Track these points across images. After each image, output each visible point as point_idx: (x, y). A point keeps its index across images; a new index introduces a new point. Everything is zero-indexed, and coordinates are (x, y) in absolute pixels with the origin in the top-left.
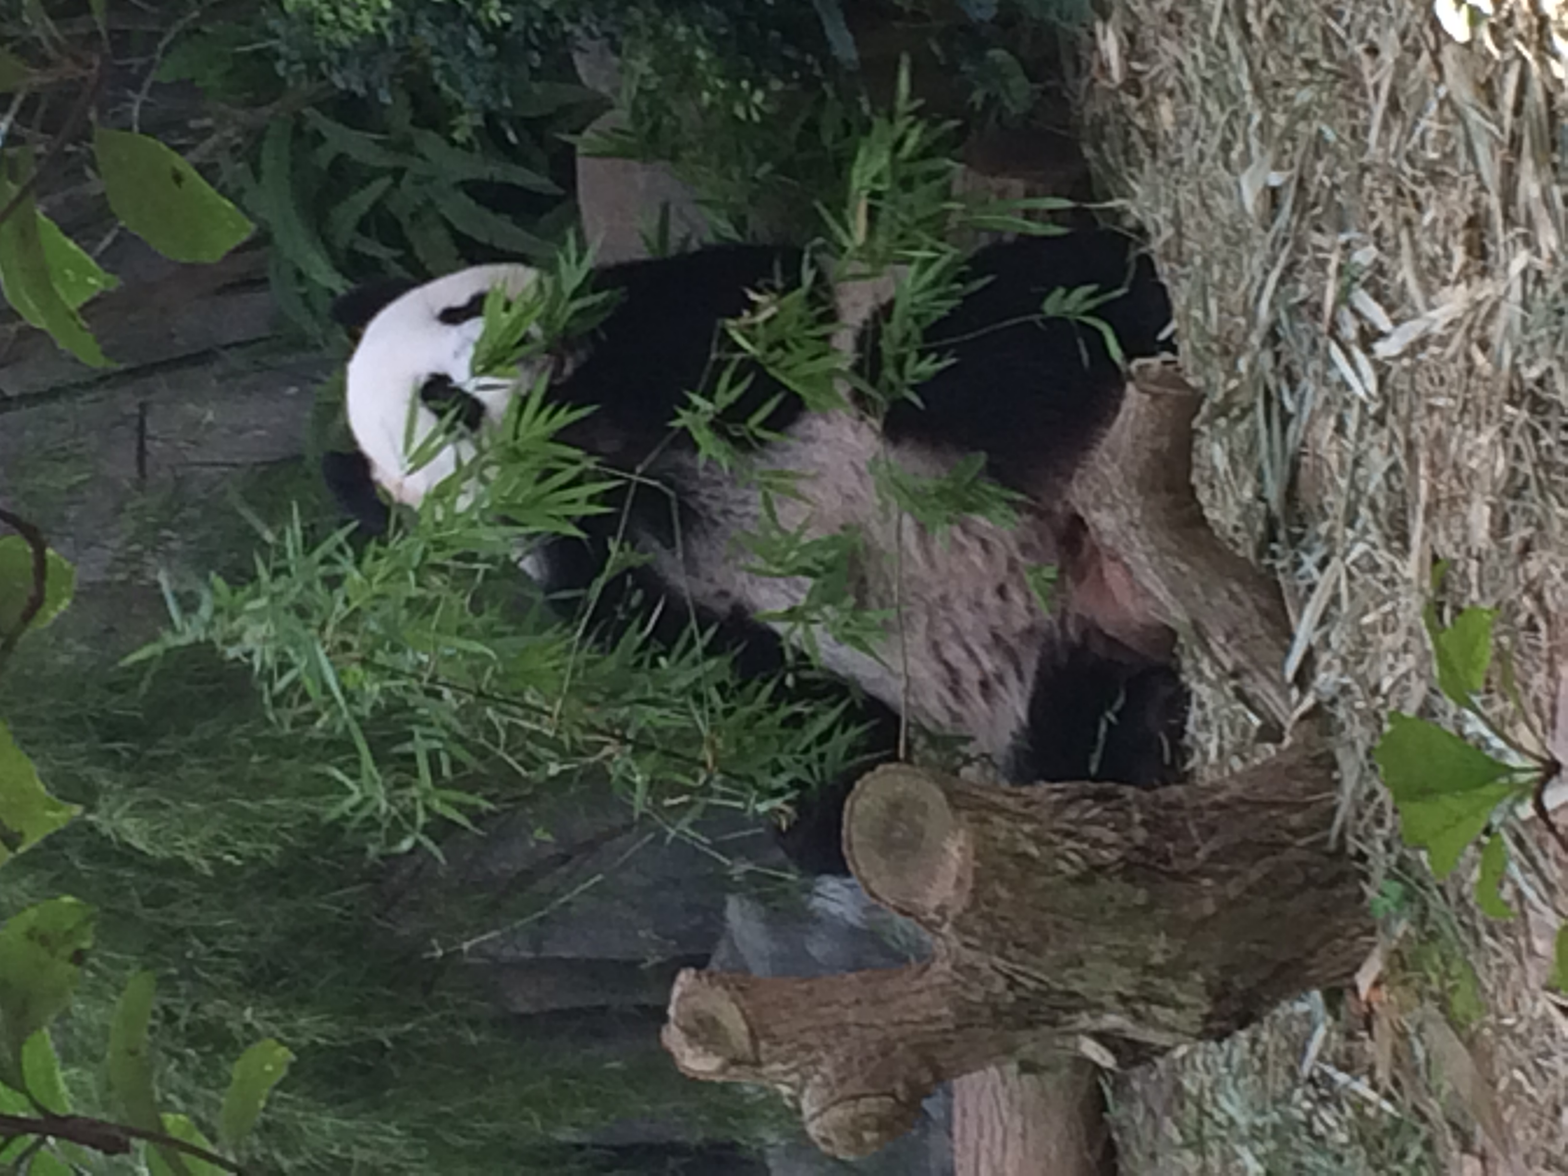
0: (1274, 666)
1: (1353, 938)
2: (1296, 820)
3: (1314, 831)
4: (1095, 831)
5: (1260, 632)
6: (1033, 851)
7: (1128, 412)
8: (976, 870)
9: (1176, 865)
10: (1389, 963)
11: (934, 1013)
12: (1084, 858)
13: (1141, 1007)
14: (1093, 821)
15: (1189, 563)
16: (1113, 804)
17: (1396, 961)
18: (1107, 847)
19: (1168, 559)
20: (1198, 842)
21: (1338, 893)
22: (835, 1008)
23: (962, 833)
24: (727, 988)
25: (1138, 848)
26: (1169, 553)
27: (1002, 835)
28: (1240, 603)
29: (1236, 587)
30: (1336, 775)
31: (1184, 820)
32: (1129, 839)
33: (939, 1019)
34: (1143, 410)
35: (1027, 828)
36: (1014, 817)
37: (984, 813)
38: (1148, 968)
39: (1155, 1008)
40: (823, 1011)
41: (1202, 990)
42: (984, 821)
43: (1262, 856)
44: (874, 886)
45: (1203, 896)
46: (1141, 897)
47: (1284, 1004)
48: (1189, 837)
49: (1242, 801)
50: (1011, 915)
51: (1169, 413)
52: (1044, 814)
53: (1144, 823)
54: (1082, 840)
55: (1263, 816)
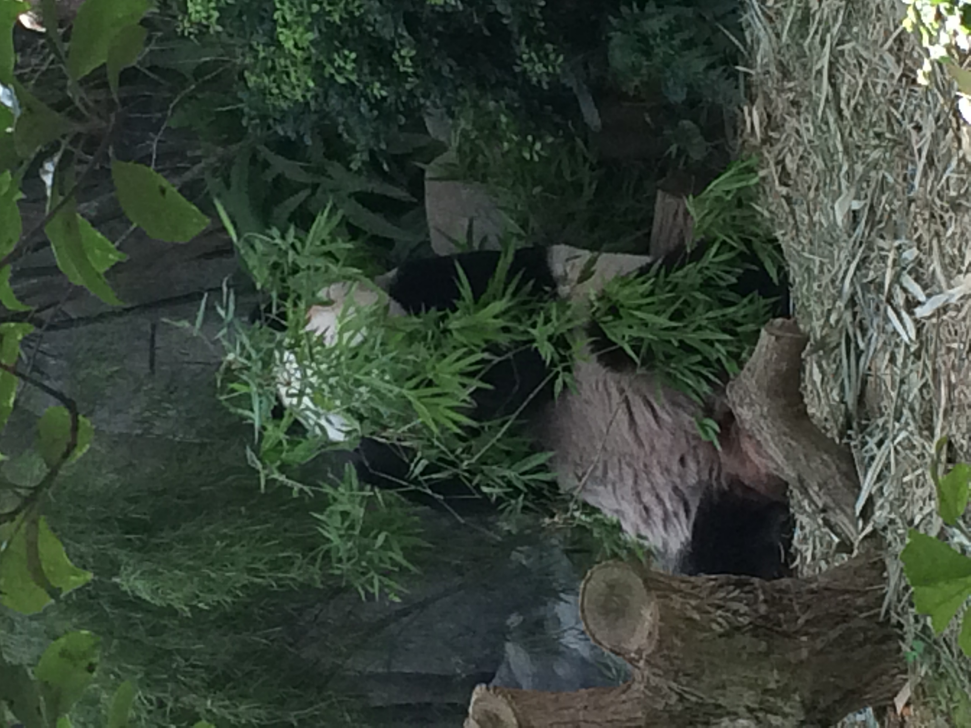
0: (848, 505)
1: (894, 676)
2: (860, 601)
3: (871, 608)
4: (735, 606)
5: (840, 484)
6: (697, 617)
7: (762, 347)
8: (660, 629)
9: (785, 627)
10: (915, 692)
11: (632, 716)
12: (729, 623)
13: (761, 715)
14: (733, 599)
15: (797, 441)
16: (747, 588)
17: (920, 690)
18: (741, 615)
19: (784, 438)
20: (798, 614)
21: (884, 647)
22: (572, 711)
23: (653, 603)
24: (505, 696)
25: (761, 617)
26: (785, 434)
27: (678, 606)
28: (828, 466)
29: (825, 457)
30: (885, 574)
31: (791, 600)
32: (756, 611)
33: (636, 719)
34: (770, 346)
35: (693, 602)
36: (686, 595)
37: (667, 593)
38: (766, 691)
39: (770, 716)
40: (565, 712)
41: (799, 705)
42: (666, 597)
43: (837, 624)
44: (598, 637)
45: (800, 648)
46: (763, 646)
47: (850, 715)
48: (792, 611)
49: (826, 589)
50: (681, 656)
51: (787, 347)
52: (704, 594)
53: (765, 601)
54: (727, 611)
55: (840, 598)
